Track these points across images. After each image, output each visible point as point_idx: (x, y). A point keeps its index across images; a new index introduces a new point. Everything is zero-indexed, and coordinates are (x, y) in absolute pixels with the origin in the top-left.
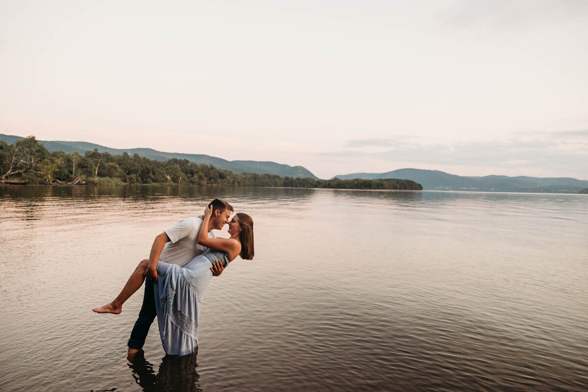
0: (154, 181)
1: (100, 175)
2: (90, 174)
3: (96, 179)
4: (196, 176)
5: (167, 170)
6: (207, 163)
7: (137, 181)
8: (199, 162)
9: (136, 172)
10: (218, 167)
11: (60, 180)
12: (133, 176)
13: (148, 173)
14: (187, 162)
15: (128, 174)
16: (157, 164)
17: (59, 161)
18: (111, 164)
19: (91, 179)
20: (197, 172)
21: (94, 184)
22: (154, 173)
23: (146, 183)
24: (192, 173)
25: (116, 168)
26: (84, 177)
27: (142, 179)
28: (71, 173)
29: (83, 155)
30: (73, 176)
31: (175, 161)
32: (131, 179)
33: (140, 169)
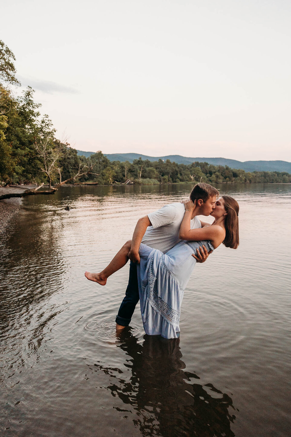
0: (181, 180)
1: (143, 177)
2: (136, 176)
3: (141, 180)
4: (214, 176)
5: (191, 171)
6: (223, 165)
7: (169, 181)
8: (216, 164)
9: (167, 173)
10: (232, 167)
11: (117, 181)
12: (166, 177)
13: (177, 174)
14: (207, 164)
15: (162, 176)
16: (184, 167)
17: (117, 168)
18: (150, 168)
19: (137, 180)
20: (215, 172)
21: (139, 184)
22: (181, 174)
23: (176, 182)
24: (211, 173)
25: (153, 171)
26: (132, 179)
27: (173, 180)
28: (124, 176)
29: (132, 163)
30: (125, 178)
31: (197, 164)
32: (164, 179)
33: (171, 171)
